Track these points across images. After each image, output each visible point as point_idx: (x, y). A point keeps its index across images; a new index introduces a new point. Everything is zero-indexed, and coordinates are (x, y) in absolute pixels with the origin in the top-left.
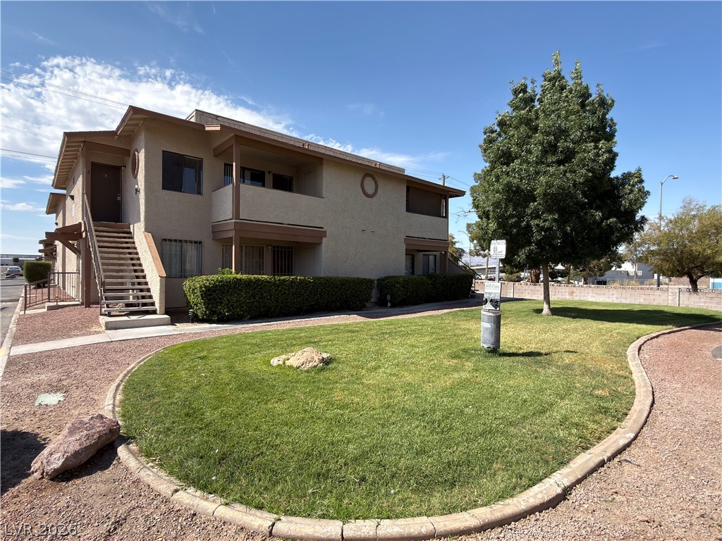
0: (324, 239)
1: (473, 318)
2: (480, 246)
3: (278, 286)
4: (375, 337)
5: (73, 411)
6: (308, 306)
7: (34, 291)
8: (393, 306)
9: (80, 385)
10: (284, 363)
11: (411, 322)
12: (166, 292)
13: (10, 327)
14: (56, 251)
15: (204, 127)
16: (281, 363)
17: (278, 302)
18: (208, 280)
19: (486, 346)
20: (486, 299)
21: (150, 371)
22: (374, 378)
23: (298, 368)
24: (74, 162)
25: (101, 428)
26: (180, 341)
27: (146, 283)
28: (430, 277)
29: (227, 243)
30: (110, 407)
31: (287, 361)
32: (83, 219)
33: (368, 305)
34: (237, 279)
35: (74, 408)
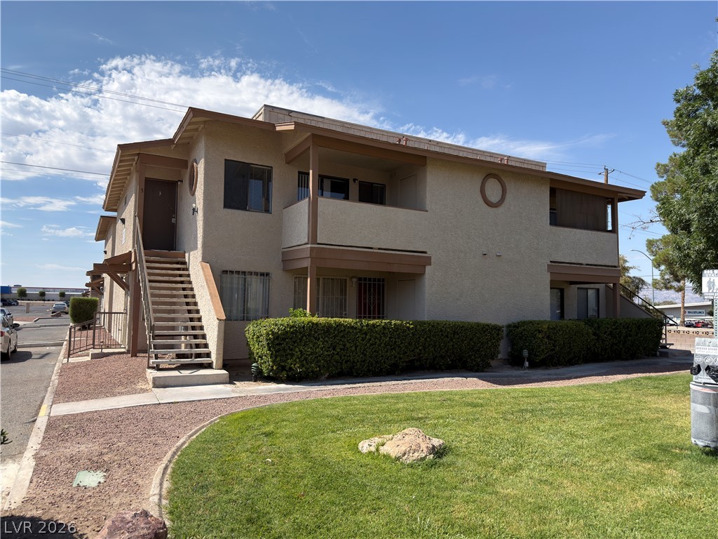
0: (428, 269)
1: (669, 391)
2: (671, 274)
3: (366, 334)
4: (509, 416)
5: (114, 499)
6: (406, 362)
7: (78, 333)
8: (534, 365)
9: (123, 462)
10: (377, 450)
11: (564, 394)
12: (224, 339)
13: (53, 378)
14: (103, 285)
15: (274, 126)
16: (373, 449)
17: (365, 355)
18: (276, 325)
19: (701, 444)
20: (699, 366)
21: (204, 449)
22: (513, 485)
23: (398, 459)
24: (126, 178)
25: (145, 531)
26: (240, 408)
27: (201, 328)
28: (589, 322)
29: (300, 275)
30: (156, 498)
31: (381, 448)
32: (133, 247)
33: (493, 363)
34: (313, 323)
35: (115, 495)
